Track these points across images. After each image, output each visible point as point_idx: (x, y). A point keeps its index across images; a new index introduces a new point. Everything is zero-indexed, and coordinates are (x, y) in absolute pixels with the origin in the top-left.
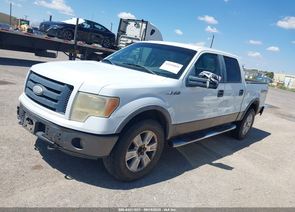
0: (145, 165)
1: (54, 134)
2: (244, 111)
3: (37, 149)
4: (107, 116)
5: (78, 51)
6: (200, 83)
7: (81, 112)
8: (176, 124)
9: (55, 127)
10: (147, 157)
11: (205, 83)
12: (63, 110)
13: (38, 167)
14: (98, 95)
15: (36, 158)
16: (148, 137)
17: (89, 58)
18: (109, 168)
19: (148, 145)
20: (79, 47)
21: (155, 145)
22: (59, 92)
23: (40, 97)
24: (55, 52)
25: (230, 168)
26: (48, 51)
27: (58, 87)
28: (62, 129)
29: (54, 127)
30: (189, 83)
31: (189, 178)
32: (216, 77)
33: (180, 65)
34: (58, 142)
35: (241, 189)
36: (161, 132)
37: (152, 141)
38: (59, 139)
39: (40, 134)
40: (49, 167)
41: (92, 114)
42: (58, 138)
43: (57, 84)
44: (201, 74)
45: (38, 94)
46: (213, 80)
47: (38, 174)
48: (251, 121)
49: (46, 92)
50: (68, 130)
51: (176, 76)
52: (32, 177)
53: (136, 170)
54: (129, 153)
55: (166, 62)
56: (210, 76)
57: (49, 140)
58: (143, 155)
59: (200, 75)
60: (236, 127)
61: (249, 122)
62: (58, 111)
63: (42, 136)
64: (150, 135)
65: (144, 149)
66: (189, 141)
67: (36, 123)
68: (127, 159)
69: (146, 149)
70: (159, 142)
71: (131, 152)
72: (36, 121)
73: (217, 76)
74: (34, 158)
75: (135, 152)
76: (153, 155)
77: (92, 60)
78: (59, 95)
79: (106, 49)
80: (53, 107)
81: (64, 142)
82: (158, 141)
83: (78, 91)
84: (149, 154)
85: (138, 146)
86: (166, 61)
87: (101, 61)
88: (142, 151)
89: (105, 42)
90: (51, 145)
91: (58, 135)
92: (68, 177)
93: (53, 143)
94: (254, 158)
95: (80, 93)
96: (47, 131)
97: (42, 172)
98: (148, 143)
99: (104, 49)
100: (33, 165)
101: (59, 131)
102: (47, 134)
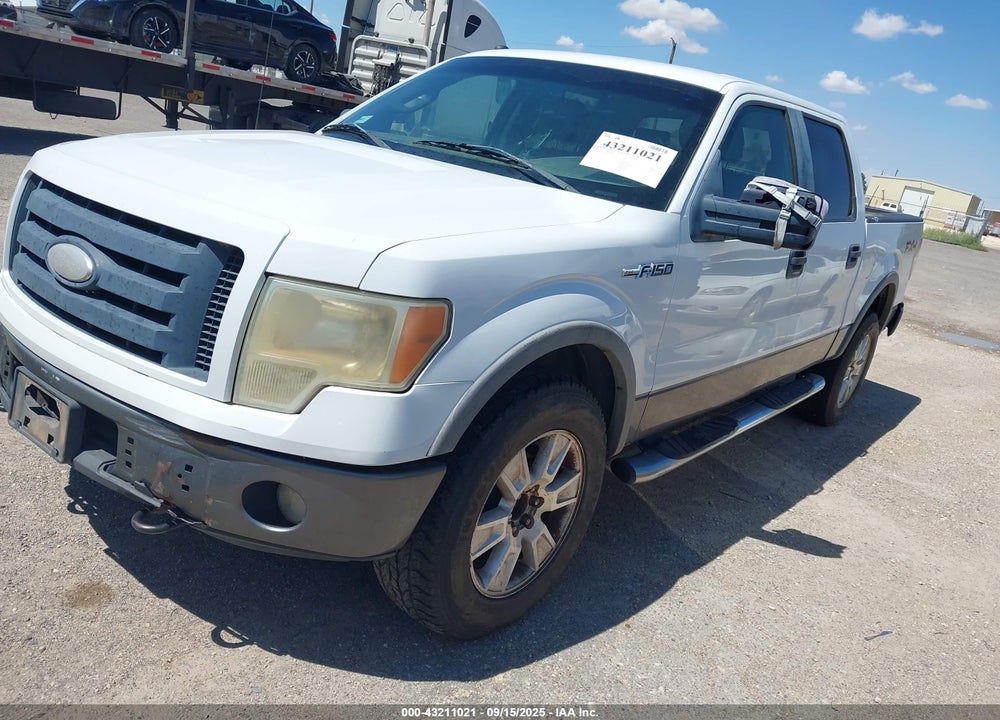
0: (537, 564)
1: (161, 465)
2: (852, 325)
3: (78, 507)
4: (401, 386)
5: (201, 94)
6: (747, 227)
7: (284, 368)
8: (648, 395)
9: (163, 435)
10: (544, 535)
11: (772, 225)
12: (197, 359)
13: (89, 594)
14: (357, 289)
15: (77, 551)
16: (551, 456)
17: (243, 122)
18: (402, 594)
19: (551, 487)
20: (204, 79)
21: (572, 484)
22: (174, 278)
23: (82, 298)
24: (112, 96)
25: (832, 550)
26: (85, 92)
27: (171, 254)
28: (200, 443)
29: (160, 434)
30: (703, 226)
31: (695, 600)
32: (815, 201)
33: (666, 152)
34: (181, 498)
35: (887, 633)
36: (599, 431)
37: (566, 470)
38: (186, 488)
39: (92, 460)
40: (137, 592)
41: (332, 378)
42: (182, 482)
43: (159, 239)
44: (754, 190)
45: (73, 285)
46: (803, 213)
47: (95, 625)
48: (865, 359)
49: (111, 276)
50: (225, 450)
51: (654, 198)
52: (69, 646)
53: (503, 592)
54: (484, 527)
55: (606, 137)
56: (792, 196)
57: (138, 488)
58: (529, 527)
59: (749, 193)
60: (824, 384)
61: (858, 364)
62: (175, 364)
63: (105, 469)
64: (561, 444)
65: (532, 504)
66: (687, 453)
67: (73, 411)
68: (476, 551)
69: (542, 500)
70: (589, 468)
71: (490, 525)
72: (72, 402)
73: (818, 199)
74: (67, 549)
75: (505, 520)
76: (566, 520)
77: (252, 127)
78: (174, 289)
79: (304, 87)
80: (150, 344)
81: (210, 501)
82: (585, 465)
83: (267, 274)
84: (552, 519)
85: (517, 495)
86: (605, 133)
87: (320, 132)
88: (527, 512)
89: (298, 62)
90: (147, 512)
91: (181, 469)
92: (225, 636)
93: (157, 503)
94: (891, 497)
95: (276, 280)
96: (127, 452)
97: (110, 618)
98: (551, 478)
99: (297, 86)
100: (70, 584)
101: (180, 453)
102: (129, 464)
